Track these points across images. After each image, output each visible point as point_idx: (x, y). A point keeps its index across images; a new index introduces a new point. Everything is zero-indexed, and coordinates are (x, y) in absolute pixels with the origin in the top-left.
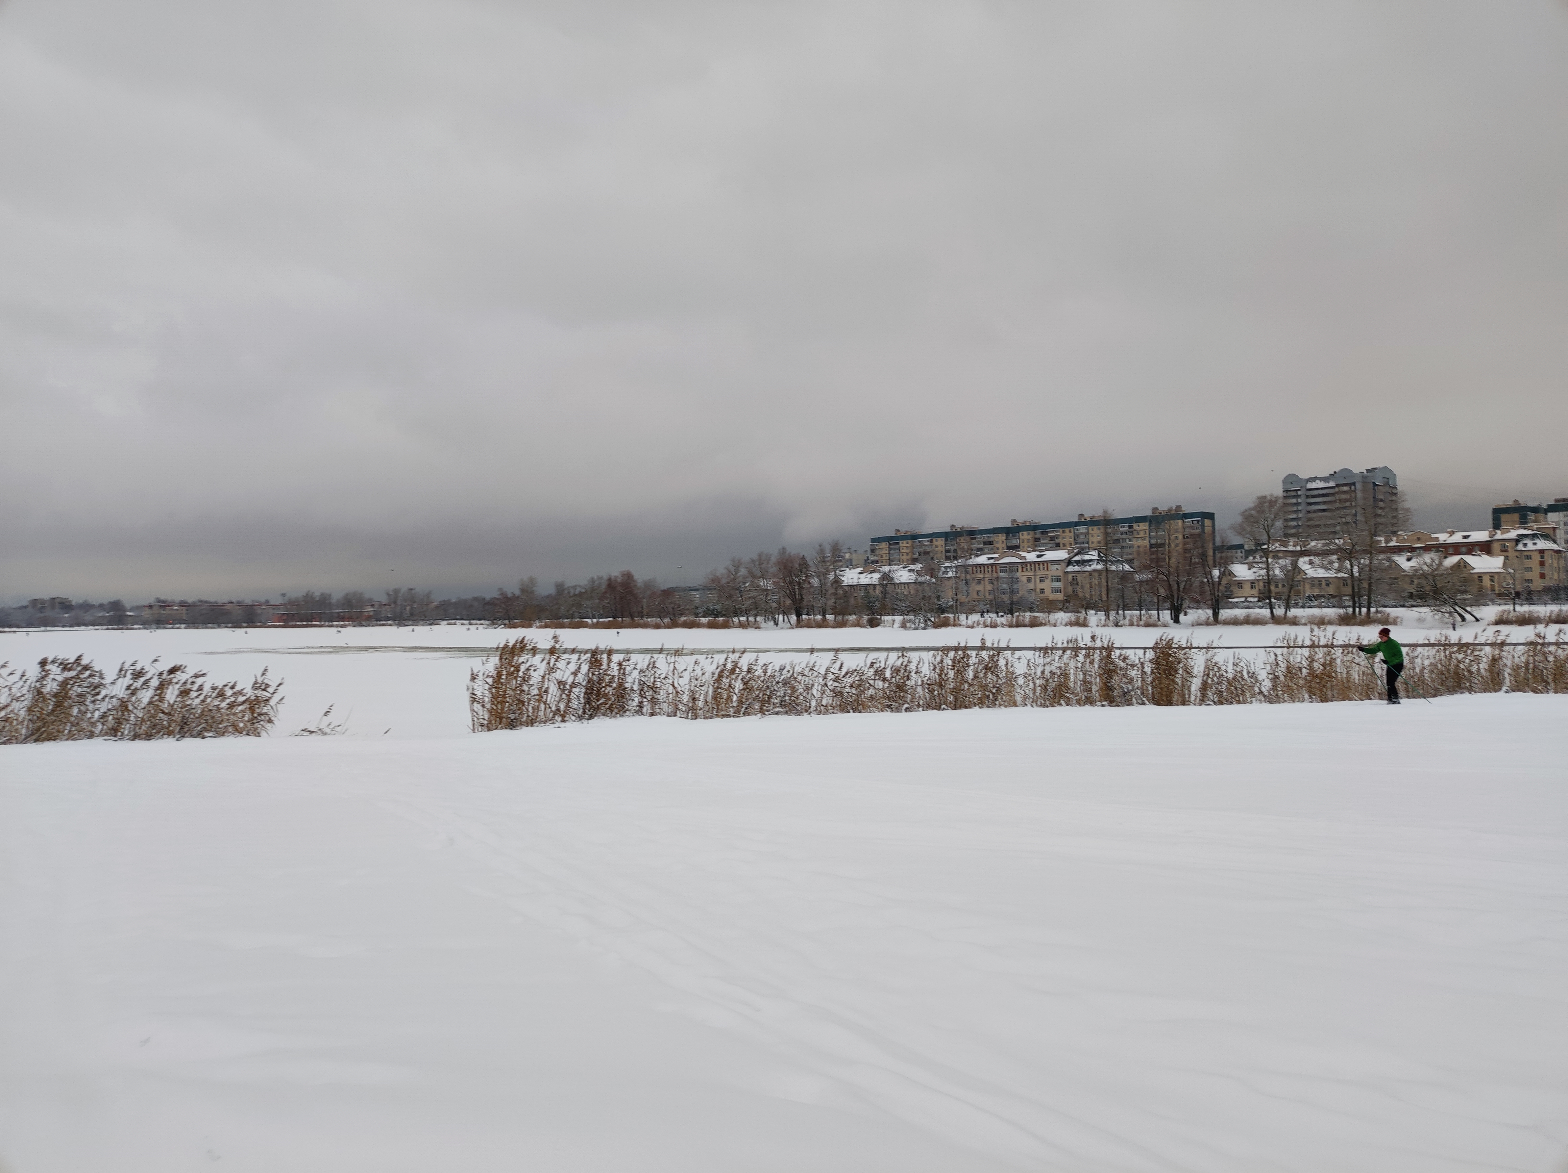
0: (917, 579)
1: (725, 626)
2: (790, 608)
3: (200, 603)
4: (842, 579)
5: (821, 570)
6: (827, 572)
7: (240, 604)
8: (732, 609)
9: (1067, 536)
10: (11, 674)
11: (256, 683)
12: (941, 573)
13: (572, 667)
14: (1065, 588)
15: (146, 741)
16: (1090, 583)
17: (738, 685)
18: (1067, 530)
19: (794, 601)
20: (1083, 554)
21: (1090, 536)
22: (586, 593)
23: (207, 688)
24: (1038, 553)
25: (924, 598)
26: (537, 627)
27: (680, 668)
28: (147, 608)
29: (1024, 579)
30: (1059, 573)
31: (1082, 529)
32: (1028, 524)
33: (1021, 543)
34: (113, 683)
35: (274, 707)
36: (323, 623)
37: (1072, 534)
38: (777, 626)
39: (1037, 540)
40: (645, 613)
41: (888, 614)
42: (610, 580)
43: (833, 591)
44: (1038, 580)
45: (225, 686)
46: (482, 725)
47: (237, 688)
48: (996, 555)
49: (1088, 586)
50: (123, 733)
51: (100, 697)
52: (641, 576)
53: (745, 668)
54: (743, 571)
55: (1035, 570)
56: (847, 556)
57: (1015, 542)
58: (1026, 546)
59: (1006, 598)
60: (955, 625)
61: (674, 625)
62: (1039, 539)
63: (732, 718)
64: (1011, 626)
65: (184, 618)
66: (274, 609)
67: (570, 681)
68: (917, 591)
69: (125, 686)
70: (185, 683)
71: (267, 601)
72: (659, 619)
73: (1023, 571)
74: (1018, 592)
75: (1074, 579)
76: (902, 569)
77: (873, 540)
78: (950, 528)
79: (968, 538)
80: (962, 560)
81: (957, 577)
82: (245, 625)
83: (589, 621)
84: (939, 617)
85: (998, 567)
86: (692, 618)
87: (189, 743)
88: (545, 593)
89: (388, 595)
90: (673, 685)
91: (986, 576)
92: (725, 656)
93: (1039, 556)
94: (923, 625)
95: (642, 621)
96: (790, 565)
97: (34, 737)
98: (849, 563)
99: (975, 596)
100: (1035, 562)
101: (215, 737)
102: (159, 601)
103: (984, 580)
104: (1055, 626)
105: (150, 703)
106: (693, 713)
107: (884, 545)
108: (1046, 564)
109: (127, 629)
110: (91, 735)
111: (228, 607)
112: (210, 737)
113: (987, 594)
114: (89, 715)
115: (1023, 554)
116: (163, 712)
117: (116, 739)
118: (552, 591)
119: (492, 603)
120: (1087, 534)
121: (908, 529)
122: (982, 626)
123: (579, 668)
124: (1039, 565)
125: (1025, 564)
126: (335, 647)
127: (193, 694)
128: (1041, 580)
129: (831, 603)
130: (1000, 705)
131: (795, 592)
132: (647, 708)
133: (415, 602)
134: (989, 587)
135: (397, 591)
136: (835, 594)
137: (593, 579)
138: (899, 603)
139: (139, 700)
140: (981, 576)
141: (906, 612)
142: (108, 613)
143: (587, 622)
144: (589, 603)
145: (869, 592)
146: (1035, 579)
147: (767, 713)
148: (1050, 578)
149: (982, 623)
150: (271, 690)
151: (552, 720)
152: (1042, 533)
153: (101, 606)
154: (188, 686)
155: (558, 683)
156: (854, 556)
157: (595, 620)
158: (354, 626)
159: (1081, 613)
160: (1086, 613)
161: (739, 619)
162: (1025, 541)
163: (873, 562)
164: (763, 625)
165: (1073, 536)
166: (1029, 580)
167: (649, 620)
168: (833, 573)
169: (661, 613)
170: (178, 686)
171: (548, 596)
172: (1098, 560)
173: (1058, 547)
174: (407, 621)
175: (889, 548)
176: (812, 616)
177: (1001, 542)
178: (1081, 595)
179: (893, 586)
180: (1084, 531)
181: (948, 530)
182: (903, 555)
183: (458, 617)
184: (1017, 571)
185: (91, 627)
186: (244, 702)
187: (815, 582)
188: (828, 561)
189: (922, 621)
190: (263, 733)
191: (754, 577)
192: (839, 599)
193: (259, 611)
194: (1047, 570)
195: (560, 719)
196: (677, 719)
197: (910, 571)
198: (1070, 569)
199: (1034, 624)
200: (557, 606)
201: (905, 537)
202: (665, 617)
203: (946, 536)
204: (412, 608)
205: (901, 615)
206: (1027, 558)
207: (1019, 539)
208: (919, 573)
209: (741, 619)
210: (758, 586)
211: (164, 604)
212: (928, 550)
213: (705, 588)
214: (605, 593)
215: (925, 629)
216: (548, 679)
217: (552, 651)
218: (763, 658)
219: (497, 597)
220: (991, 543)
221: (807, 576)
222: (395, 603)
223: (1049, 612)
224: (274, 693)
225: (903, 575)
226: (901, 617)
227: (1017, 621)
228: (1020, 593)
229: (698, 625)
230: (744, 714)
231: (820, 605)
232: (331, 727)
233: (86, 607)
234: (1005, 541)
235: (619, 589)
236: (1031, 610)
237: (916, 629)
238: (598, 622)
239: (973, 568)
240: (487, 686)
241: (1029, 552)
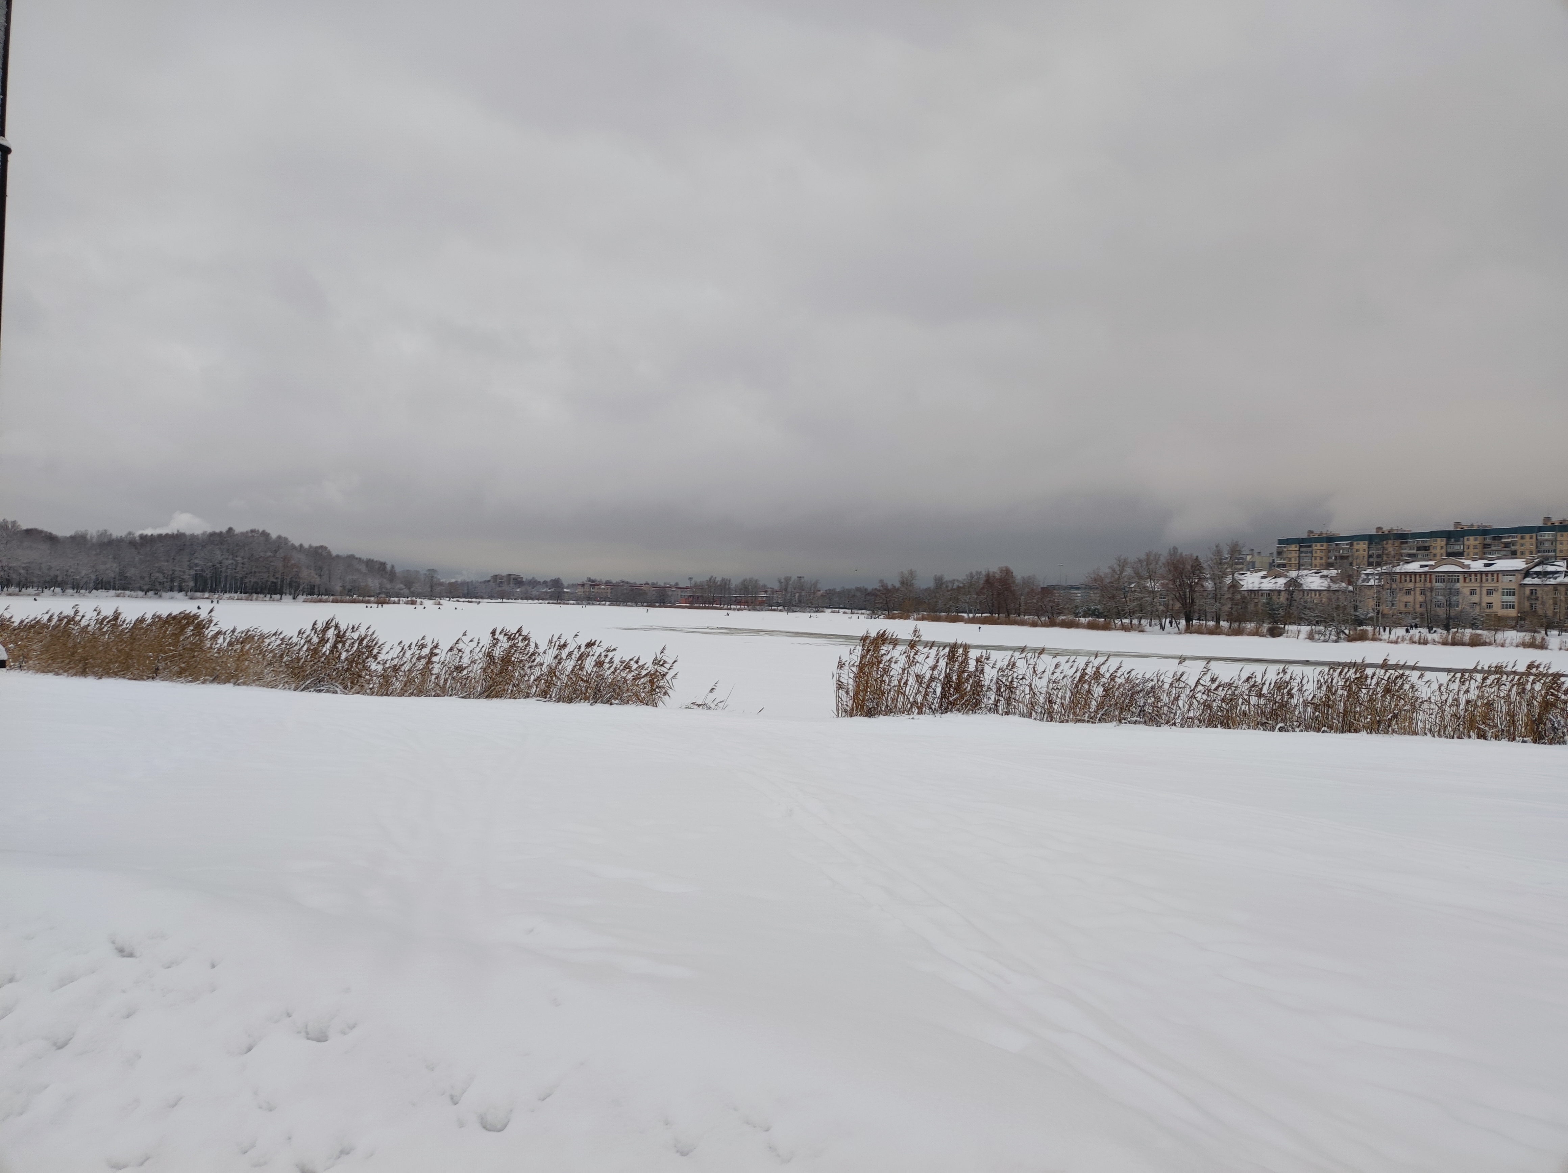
0: (1330, 587)
1: (1106, 627)
2: (1178, 612)
3: (622, 584)
4: (1242, 583)
5: (1216, 572)
6: (1225, 575)
7: (654, 585)
8: (1114, 610)
9: (1529, 543)
10: (471, 641)
11: (656, 659)
12: (1360, 581)
13: (931, 662)
14: (1519, 603)
15: (568, 704)
16: (1555, 599)
17: (1098, 691)
18: (1528, 536)
19: (1184, 605)
20: (1546, 564)
21: (1558, 543)
22: (963, 587)
23: (616, 661)
24: (1486, 562)
25: (1337, 608)
26: (914, 619)
27: (1039, 670)
28: (580, 587)
29: (1467, 591)
30: (1513, 586)
31: (1548, 535)
32: (1475, 528)
33: (1465, 550)
34: (544, 653)
35: (670, 682)
36: (722, 606)
37: (1534, 540)
38: (1163, 630)
39: (1486, 546)
40: (1022, 610)
41: (1294, 623)
42: (988, 575)
43: (1230, 596)
44: (1484, 592)
45: (631, 660)
46: (846, 711)
47: (640, 663)
48: (1432, 563)
49: (1551, 601)
50: (551, 696)
51: (535, 663)
52: (1020, 572)
53: (1107, 675)
54: (1129, 571)
55: (1481, 581)
56: (1249, 558)
57: (1457, 548)
58: (1471, 554)
59: (1441, 612)
60: (1374, 639)
61: (1052, 624)
62: (1490, 545)
63: (1086, 724)
64: (1445, 643)
65: (609, 596)
66: (682, 592)
67: (927, 677)
68: (1330, 599)
69: (554, 656)
70: (600, 655)
71: (677, 584)
72: (1036, 617)
73: (1465, 581)
74: (1458, 606)
75: (1532, 593)
76: (1314, 575)
77: (1281, 542)
78: (1375, 530)
79: (1397, 543)
80: (1388, 566)
81: (1380, 585)
82: (657, 604)
83: (965, 615)
84: (1356, 629)
85: (1433, 576)
86: (1071, 617)
88: (924, 586)
89: (780, 582)
90: (1030, 686)
91: (1417, 585)
92: (1085, 659)
93: (1486, 565)
94: (1335, 638)
95: (1019, 618)
96: (1181, 566)
97: (486, 694)
98: (1250, 566)
99: (1402, 608)
100: (1481, 572)
101: (620, 704)
102: (590, 580)
103: (1414, 590)
104: (1503, 646)
105: (573, 671)
106: (1049, 715)
107: (1293, 547)
108: (1495, 575)
109: (564, 604)
110: (527, 696)
111: (644, 588)
112: (616, 704)
113: (1418, 606)
114: (526, 678)
115: (1467, 562)
116: (582, 680)
117: (545, 700)
118: (931, 584)
119: (873, 594)
120: (1553, 542)
121: (1324, 531)
122: (1408, 642)
123: (937, 662)
124: (1487, 575)
125: (1468, 574)
126: (731, 628)
127: (607, 666)
128: (1489, 593)
129: (1227, 608)
131: (1185, 595)
132: (1002, 706)
133: (803, 590)
134: (1420, 598)
135: (788, 579)
136: (1232, 599)
137: (971, 574)
138: (1307, 612)
139: (564, 668)
140: (1411, 585)
141: (1314, 622)
142: (550, 589)
143: (963, 617)
144: (967, 598)
145: (1271, 598)
146: (1481, 591)
147: (1123, 721)
148: (1500, 590)
149: (1408, 638)
150: (667, 666)
151: (909, 712)
152: (1494, 539)
153: (545, 582)
154: (603, 658)
155: (916, 676)
156: (1257, 559)
157: (971, 615)
158: (749, 610)
159: (1539, 632)
160: (1546, 633)
161: (1121, 621)
162: (1471, 547)
163: (1279, 566)
164: (1148, 628)
165: (1534, 544)
166: (1473, 592)
167: (1026, 617)
168: (1231, 576)
169: (1039, 612)
170: (595, 658)
171: (926, 590)
172: (1566, 571)
173: (1514, 555)
174: (796, 608)
175: (1299, 550)
176: (1204, 622)
177: (1439, 548)
178: (1540, 612)
179: (1301, 593)
180: (1550, 537)
181: (1374, 532)
182: (1316, 559)
183: (841, 606)
184: (1458, 581)
185: (537, 601)
186: (645, 675)
187: (1209, 585)
188: (1225, 563)
189: (1333, 632)
190: (660, 704)
191: (1141, 577)
192: (1237, 604)
193: (670, 593)
194: (1498, 581)
195: (917, 710)
196: (1031, 721)
197: (1322, 577)
198: (1528, 581)
199: (1475, 642)
200: (935, 600)
201: (1320, 539)
202: (1043, 615)
203: (1370, 539)
204: (800, 596)
205: (1308, 625)
206: (1471, 566)
207: (1463, 544)
208: (1333, 580)
209: (1124, 621)
210: (1145, 587)
211: (593, 583)
212: (1347, 555)
213: (1088, 587)
214: (983, 588)
215: (1336, 641)
216: (908, 673)
217: (912, 645)
218: (1128, 664)
219: (878, 588)
220: (1426, 548)
221: (1200, 579)
222: (786, 590)
223: (1496, 630)
224: (670, 669)
225: (1313, 581)
226: (1309, 628)
227: (1453, 638)
228: (1460, 606)
229: (1077, 626)
230: (1099, 720)
231: (1214, 610)
232: (716, 702)
233: (534, 583)
234: (1445, 546)
235: (997, 584)
236: (1473, 626)
237: (1325, 641)
238: (974, 617)
239: (1401, 576)
240: (852, 675)
241: (1474, 560)
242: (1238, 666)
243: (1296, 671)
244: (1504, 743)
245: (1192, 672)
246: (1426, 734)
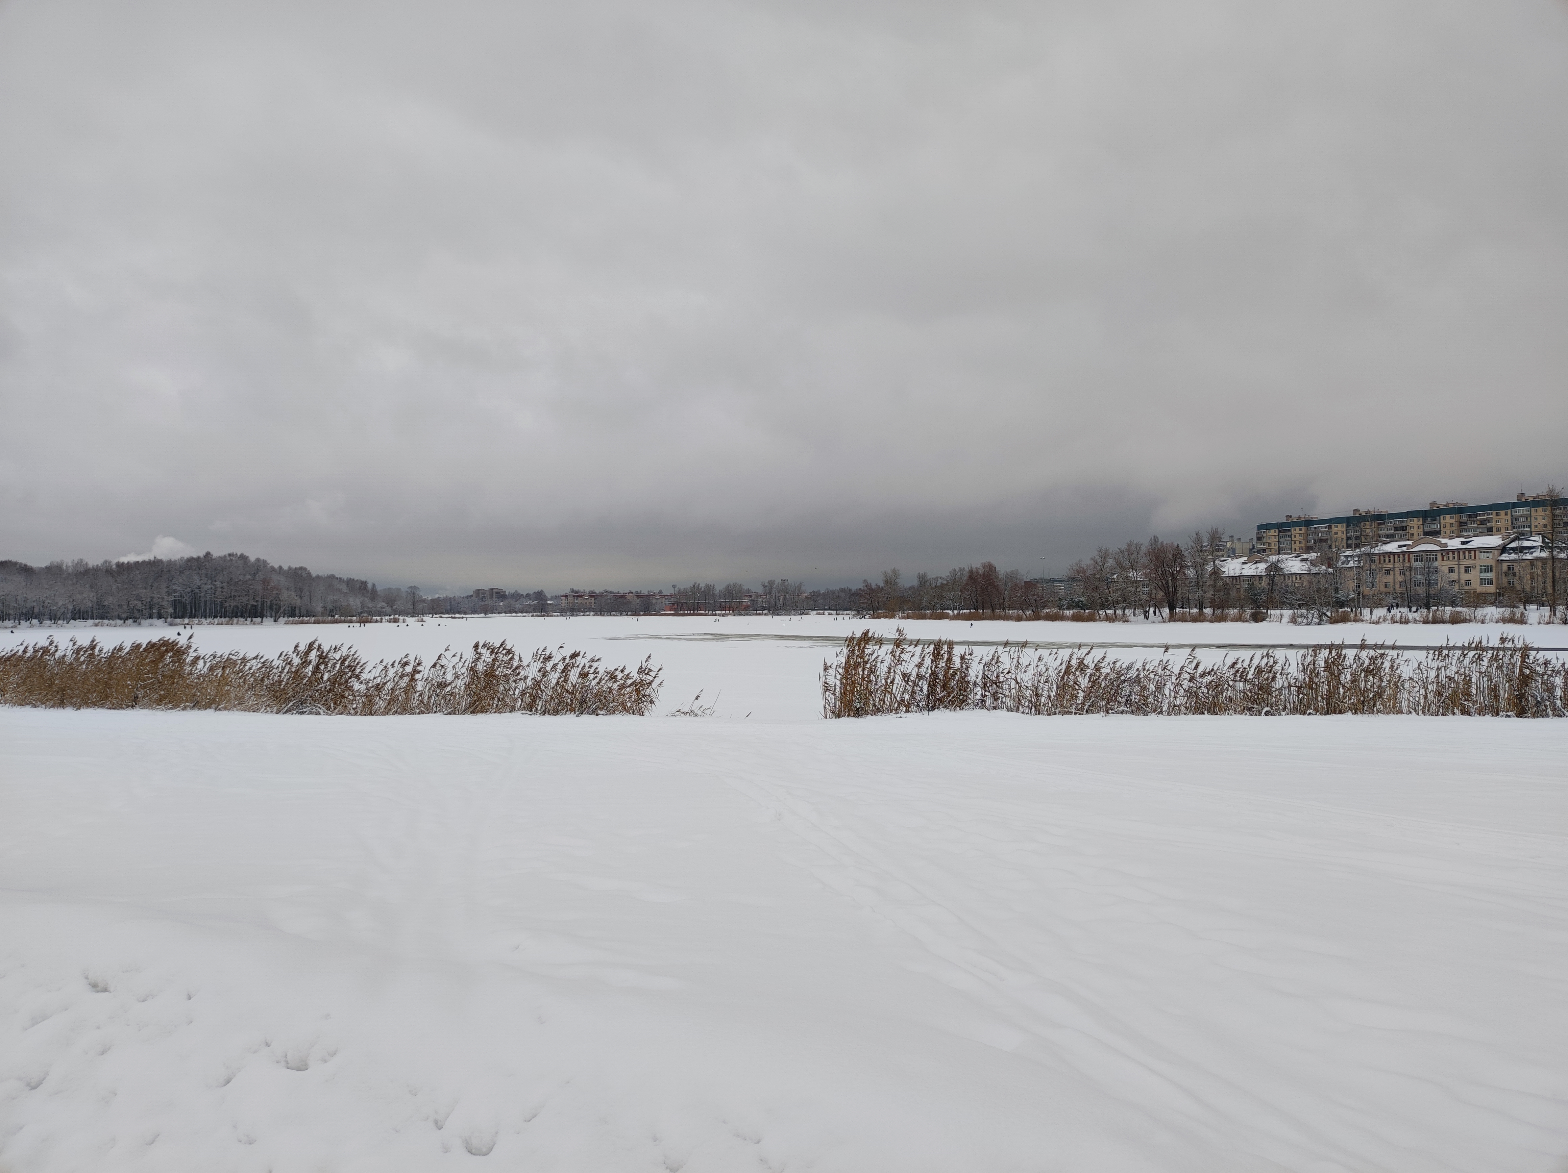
0: (1310, 570)
1: (1091, 619)
2: (1161, 601)
3: (605, 594)
4: (1223, 570)
5: (1197, 560)
6: (1206, 562)
7: (638, 594)
8: (1098, 601)
9: (1504, 519)
10: (454, 656)
11: (641, 668)
12: (1340, 563)
13: (916, 660)
14: (1497, 579)
15: (553, 716)
16: (1531, 574)
17: (1084, 682)
18: (1502, 512)
19: (1167, 593)
20: (1522, 539)
21: (1533, 518)
22: (947, 584)
23: (601, 671)
24: (1463, 539)
25: (1319, 590)
26: (900, 618)
27: (1024, 663)
28: (563, 598)
29: (1445, 569)
30: (1491, 562)
31: (1522, 511)
32: (1451, 506)
33: (1442, 528)
34: (528, 666)
35: (656, 690)
36: (707, 612)
37: (1509, 516)
38: (1147, 619)
39: (1462, 524)
40: (1006, 604)
41: (1277, 608)
42: (971, 571)
43: (1212, 583)
44: (1463, 569)
45: (616, 670)
46: (833, 713)
47: (626, 672)
48: (1410, 543)
49: (1528, 576)
50: (537, 709)
51: (519, 677)
52: (1003, 567)
53: (1092, 666)
54: (1110, 562)
55: (1459, 559)
56: (1229, 544)
57: (1434, 527)
58: (1448, 532)
59: (1421, 591)
60: (1355, 621)
61: (1036, 617)
62: (1466, 523)
63: (1073, 716)
64: (1426, 622)
65: (593, 607)
66: (666, 599)
67: (914, 674)
68: (1311, 582)
69: (538, 668)
70: (584, 666)
71: (661, 592)
72: (1021, 611)
73: (1443, 560)
74: (1437, 584)
75: (1509, 569)
76: (1294, 559)
77: (1260, 527)
78: (1352, 513)
79: (1375, 524)
80: (1366, 548)
81: (1359, 567)
82: (642, 613)
83: (950, 612)
84: (1338, 611)
85: (1412, 556)
86: (1055, 610)
87: (587, 719)
88: (908, 585)
89: (764, 586)
90: (1016, 680)
91: (1396, 566)
92: (1069, 651)
93: (1463, 543)
94: (1317, 621)
95: (1003, 613)
96: (1162, 555)
97: (471, 709)
98: (1231, 553)
99: (1383, 589)
100: (1459, 550)
101: (606, 715)
102: (573, 591)
103: (1394, 570)
104: (1483, 622)
105: (557, 683)
106: (1037, 708)
107: (1272, 532)
108: (1473, 552)
109: (548, 616)
110: (513, 709)
111: (628, 597)
112: (603, 714)
113: (1397, 586)
114: (511, 692)
115: (1444, 541)
116: (567, 691)
117: (531, 713)
118: (915, 583)
119: (857, 594)
120: (1528, 517)
121: (1302, 515)
122: (1390, 622)
123: (923, 660)
124: (1464, 553)
125: (1446, 553)
126: (716, 634)
127: (591, 676)
128: (1467, 570)
129: (1209, 595)
130: (1379, 711)
131: (1167, 583)
132: (989, 701)
133: (787, 593)
134: (1400, 578)
135: (771, 583)
136: (1214, 586)
137: (954, 570)
138: (1289, 596)
139: (550, 681)
140: (1390, 566)
141: (1296, 606)
142: (533, 601)
143: (948, 613)
144: (951, 595)
145: (1253, 583)
146: (1459, 568)
147: (1110, 711)
148: (1478, 567)
149: (1389, 618)
150: (653, 674)
151: (897, 710)
152: (1470, 516)
153: (528, 595)
154: (587, 669)
155: (902, 675)
156: (1237, 545)
157: (956, 612)
158: (734, 615)
159: (1519, 607)
160: (1525, 608)
161: (1106, 612)
162: (1448, 525)
163: (1259, 551)
164: (1132, 618)
165: (1510, 520)
166: (1451, 570)
167: (1011, 612)
168: (1212, 563)
169: (1023, 606)
170: (580, 669)
171: (910, 588)
172: (1541, 546)
173: (1490, 531)
174: (781, 611)
175: (1278, 535)
176: (1188, 610)
177: (1416, 528)
178: (1518, 587)
179: (1282, 577)
180: (1525, 513)
181: (1351, 514)
182: (1295, 543)
183: (826, 607)
184: (1436, 560)
185: (520, 614)
186: (631, 685)
187: (1191, 573)
188: (1206, 550)
189: (1315, 615)
190: (646, 713)
191: (1123, 568)
192: (1219, 591)
193: (654, 601)
194: (1475, 558)
195: (904, 709)
196: (1019, 715)
197: (1302, 560)
198: (1505, 557)
199: (1455, 620)
200: (919, 598)
201: (1298, 523)
202: (1027, 609)
203: (1348, 521)
204: (784, 599)
205: (1291, 609)
206: (1448, 544)
207: (1440, 523)
208: (1313, 563)
209: (1108, 612)
210: (1127, 577)
211: (577, 594)
212: (1327, 538)
213: (1071, 580)
214: (967, 584)
215: (1319, 624)
216: (894, 671)
217: (898, 643)
218: (1112, 655)
219: (862, 588)
220: (1403, 528)
221: (1181, 567)
222: (770, 593)
223: (1476, 607)
224: (655, 677)
225: (1294, 565)
226: (1291, 611)
227: (1434, 617)
228: (1439, 584)
229: (1062, 618)
230: (1087, 711)
231: (1197, 598)
232: (702, 709)
233: (517, 596)
234: (1422, 526)
235: (980, 580)
236: (1453, 604)
237: (1307, 624)
238: (959, 614)
239: (1380, 556)
240: (839, 677)
241: (1451, 538)
242: (1223, 651)
243: (1280, 655)
244: (1488, 718)
245: (1178, 659)
246: (1411, 713)
